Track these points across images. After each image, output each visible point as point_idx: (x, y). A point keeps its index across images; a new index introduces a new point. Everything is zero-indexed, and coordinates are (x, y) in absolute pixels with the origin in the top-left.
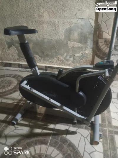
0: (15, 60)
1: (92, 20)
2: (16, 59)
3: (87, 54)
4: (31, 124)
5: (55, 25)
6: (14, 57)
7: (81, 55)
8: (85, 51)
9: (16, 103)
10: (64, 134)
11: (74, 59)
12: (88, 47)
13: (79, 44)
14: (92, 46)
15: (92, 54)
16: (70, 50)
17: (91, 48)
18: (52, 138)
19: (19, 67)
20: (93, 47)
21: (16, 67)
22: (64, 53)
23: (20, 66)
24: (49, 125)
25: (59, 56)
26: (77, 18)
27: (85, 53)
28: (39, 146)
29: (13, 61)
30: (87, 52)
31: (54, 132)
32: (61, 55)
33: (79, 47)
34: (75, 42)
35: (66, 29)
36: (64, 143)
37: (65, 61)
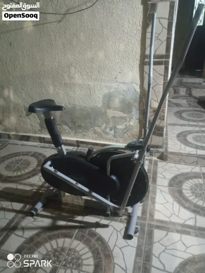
0: (35, 132)
1: (137, 84)
2: (37, 130)
3: (132, 126)
4: (53, 215)
5: (90, 89)
6: (34, 127)
7: (125, 127)
8: (129, 122)
9: (35, 190)
10: (94, 227)
11: (115, 132)
12: (133, 117)
13: (122, 113)
14: (138, 116)
15: (138, 126)
16: (110, 120)
17: (137, 119)
18: (78, 231)
19: (41, 142)
20: (140, 118)
21: (36, 142)
22: (102, 124)
23: (42, 140)
24: (76, 216)
25: (95, 128)
26: (117, 82)
27: (130, 125)
28: (63, 240)
29: (33, 133)
30: (131, 124)
31: (82, 225)
32: (98, 126)
33: (121, 117)
34: (116, 110)
35: (104, 94)
36: (92, 237)
37: (103, 134)
